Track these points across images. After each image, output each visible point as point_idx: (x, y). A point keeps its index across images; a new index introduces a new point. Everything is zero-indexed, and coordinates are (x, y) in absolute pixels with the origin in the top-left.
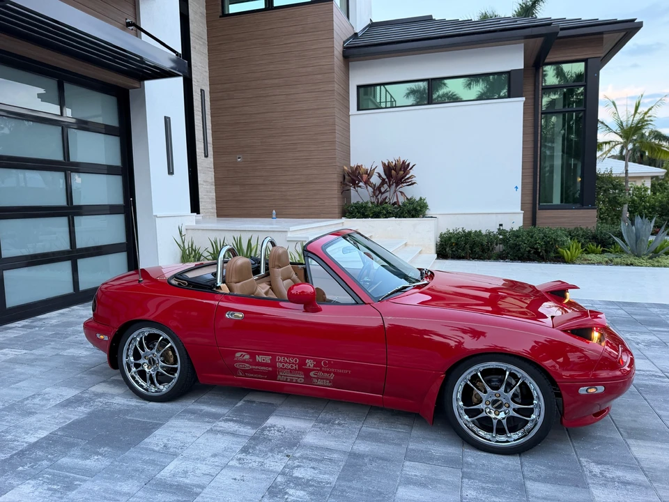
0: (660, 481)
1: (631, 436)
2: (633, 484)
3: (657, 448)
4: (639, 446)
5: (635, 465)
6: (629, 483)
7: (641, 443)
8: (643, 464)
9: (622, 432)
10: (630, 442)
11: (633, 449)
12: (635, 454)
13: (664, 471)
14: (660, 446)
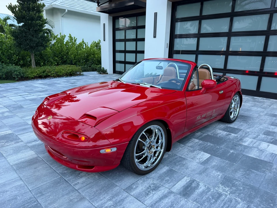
0: (23, 146)
1: (36, 159)
2: (32, 142)
3: (23, 158)
4: (32, 155)
5: (32, 148)
6: (33, 141)
7: (31, 157)
8: (29, 149)
9: (40, 159)
10: (36, 156)
11: (34, 153)
12: (32, 152)
13: (21, 150)
14: (22, 160)
